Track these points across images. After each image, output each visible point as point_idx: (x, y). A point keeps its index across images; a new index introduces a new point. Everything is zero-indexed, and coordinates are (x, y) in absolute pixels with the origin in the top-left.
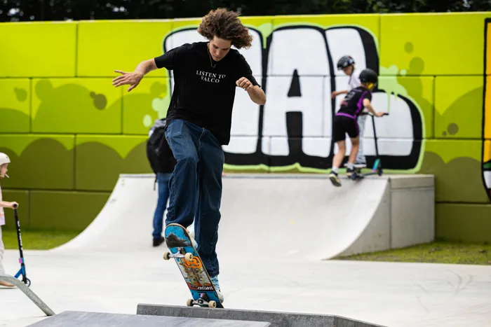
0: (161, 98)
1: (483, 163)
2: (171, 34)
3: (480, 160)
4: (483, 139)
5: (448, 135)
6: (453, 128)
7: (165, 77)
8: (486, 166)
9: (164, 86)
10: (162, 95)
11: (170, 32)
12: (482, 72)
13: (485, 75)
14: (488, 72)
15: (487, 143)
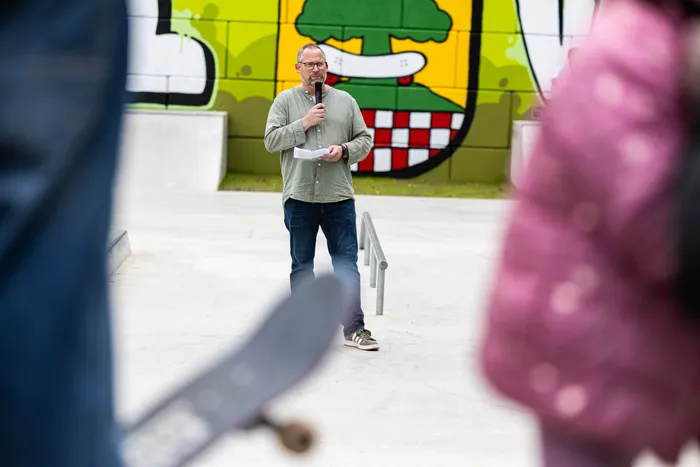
4: (276, 81)
5: (242, 76)
6: (247, 70)
12: (276, 20)
13: (279, 23)
14: (282, 20)
15: (279, 84)
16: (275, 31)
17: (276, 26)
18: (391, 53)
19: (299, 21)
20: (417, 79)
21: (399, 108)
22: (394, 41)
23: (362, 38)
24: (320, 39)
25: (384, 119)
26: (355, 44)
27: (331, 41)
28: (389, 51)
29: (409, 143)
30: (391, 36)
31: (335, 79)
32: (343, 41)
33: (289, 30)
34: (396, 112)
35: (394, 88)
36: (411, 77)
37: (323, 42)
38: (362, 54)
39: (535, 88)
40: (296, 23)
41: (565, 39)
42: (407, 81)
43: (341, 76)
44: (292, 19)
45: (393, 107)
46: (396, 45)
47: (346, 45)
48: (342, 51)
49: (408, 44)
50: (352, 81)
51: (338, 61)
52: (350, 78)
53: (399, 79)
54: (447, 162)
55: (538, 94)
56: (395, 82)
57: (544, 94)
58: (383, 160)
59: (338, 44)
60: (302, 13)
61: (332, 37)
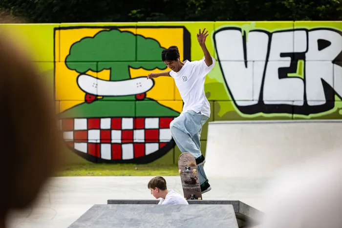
12: (53, 60)
13: (55, 62)
14: (57, 60)
15: (57, 103)
16: (53, 67)
17: (53, 63)
18: (130, 79)
19: (67, 60)
20: (149, 95)
21: (137, 116)
22: (131, 70)
23: (110, 69)
24: (82, 71)
25: (128, 124)
26: (106, 74)
27: (90, 72)
28: (128, 77)
29: (145, 140)
30: (129, 67)
31: (94, 98)
32: (97, 72)
33: (61, 66)
34: (135, 119)
35: (134, 102)
36: (145, 94)
37: (84, 73)
38: (110, 80)
39: (231, 99)
40: (66, 62)
41: (249, 63)
42: (141, 97)
43: (97, 96)
44: (63, 59)
45: (133, 115)
46: (134, 73)
47: (100, 75)
48: (97, 78)
49: (141, 72)
50: (105, 98)
51: (95, 86)
52: (103, 96)
53: (136, 95)
54: (171, 151)
55: (232, 102)
56: (133, 98)
57: (237, 102)
58: (128, 152)
59: (94, 74)
60: (70, 54)
61: (90, 69)
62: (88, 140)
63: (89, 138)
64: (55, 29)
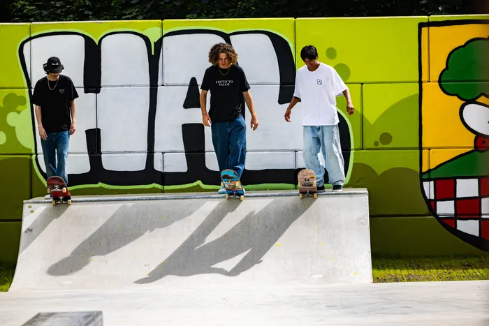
0: (19, 112)
1: (421, 173)
2: (30, 39)
3: (418, 170)
4: (421, 149)
5: (381, 145)
6: (386, 138)
7: (24, 88)
8: (425, 177)
9: (23, 98)
10: (19, 108)
11: (28, 37)
13: (420, 82)
14: (424, 78)
15: (425, 152)
16: (417, 92)
17: (418, 85)
19: (442, 79)
27: (482, 99)
33: (432, 90)
37: (473, 101)
40: (440, 81)
44: (435, 76)
60: (447, 68)
61: (483, 94)
62: (480, 214)
63: (483, 211)
64: (421, 25)
